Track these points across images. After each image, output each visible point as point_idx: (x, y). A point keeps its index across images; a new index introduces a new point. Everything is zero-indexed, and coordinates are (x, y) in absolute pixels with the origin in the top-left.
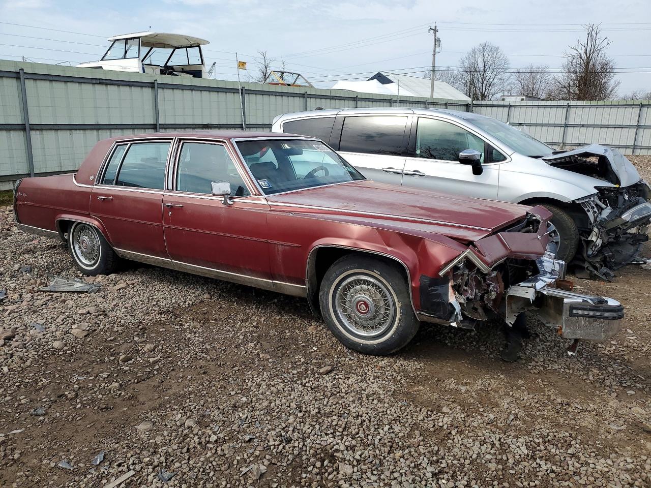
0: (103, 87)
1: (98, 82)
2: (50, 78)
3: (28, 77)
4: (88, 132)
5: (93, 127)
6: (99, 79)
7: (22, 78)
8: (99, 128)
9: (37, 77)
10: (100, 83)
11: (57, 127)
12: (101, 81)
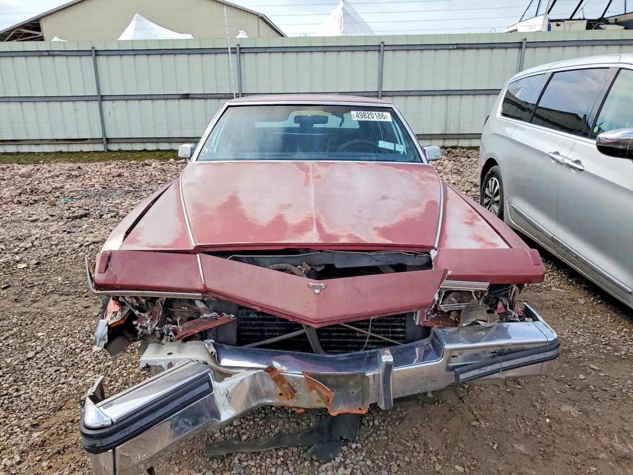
0: (460, 52)
1: (455, 47)
2: (408, 48)
3: (389, 48)
4: (437, 98)
5: (443, 93)
6: (457, 44)
7: (382, 51)
8: (449, 94)
9: (395, 48)
10: (457, 48)
11: (407, 94)
12: (458, 46)
